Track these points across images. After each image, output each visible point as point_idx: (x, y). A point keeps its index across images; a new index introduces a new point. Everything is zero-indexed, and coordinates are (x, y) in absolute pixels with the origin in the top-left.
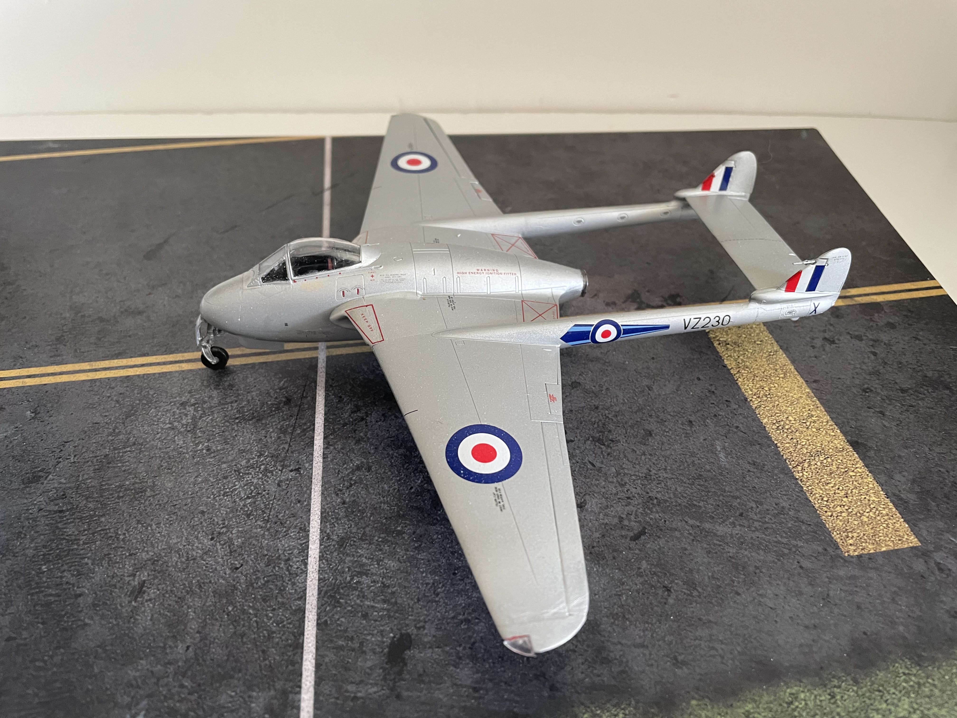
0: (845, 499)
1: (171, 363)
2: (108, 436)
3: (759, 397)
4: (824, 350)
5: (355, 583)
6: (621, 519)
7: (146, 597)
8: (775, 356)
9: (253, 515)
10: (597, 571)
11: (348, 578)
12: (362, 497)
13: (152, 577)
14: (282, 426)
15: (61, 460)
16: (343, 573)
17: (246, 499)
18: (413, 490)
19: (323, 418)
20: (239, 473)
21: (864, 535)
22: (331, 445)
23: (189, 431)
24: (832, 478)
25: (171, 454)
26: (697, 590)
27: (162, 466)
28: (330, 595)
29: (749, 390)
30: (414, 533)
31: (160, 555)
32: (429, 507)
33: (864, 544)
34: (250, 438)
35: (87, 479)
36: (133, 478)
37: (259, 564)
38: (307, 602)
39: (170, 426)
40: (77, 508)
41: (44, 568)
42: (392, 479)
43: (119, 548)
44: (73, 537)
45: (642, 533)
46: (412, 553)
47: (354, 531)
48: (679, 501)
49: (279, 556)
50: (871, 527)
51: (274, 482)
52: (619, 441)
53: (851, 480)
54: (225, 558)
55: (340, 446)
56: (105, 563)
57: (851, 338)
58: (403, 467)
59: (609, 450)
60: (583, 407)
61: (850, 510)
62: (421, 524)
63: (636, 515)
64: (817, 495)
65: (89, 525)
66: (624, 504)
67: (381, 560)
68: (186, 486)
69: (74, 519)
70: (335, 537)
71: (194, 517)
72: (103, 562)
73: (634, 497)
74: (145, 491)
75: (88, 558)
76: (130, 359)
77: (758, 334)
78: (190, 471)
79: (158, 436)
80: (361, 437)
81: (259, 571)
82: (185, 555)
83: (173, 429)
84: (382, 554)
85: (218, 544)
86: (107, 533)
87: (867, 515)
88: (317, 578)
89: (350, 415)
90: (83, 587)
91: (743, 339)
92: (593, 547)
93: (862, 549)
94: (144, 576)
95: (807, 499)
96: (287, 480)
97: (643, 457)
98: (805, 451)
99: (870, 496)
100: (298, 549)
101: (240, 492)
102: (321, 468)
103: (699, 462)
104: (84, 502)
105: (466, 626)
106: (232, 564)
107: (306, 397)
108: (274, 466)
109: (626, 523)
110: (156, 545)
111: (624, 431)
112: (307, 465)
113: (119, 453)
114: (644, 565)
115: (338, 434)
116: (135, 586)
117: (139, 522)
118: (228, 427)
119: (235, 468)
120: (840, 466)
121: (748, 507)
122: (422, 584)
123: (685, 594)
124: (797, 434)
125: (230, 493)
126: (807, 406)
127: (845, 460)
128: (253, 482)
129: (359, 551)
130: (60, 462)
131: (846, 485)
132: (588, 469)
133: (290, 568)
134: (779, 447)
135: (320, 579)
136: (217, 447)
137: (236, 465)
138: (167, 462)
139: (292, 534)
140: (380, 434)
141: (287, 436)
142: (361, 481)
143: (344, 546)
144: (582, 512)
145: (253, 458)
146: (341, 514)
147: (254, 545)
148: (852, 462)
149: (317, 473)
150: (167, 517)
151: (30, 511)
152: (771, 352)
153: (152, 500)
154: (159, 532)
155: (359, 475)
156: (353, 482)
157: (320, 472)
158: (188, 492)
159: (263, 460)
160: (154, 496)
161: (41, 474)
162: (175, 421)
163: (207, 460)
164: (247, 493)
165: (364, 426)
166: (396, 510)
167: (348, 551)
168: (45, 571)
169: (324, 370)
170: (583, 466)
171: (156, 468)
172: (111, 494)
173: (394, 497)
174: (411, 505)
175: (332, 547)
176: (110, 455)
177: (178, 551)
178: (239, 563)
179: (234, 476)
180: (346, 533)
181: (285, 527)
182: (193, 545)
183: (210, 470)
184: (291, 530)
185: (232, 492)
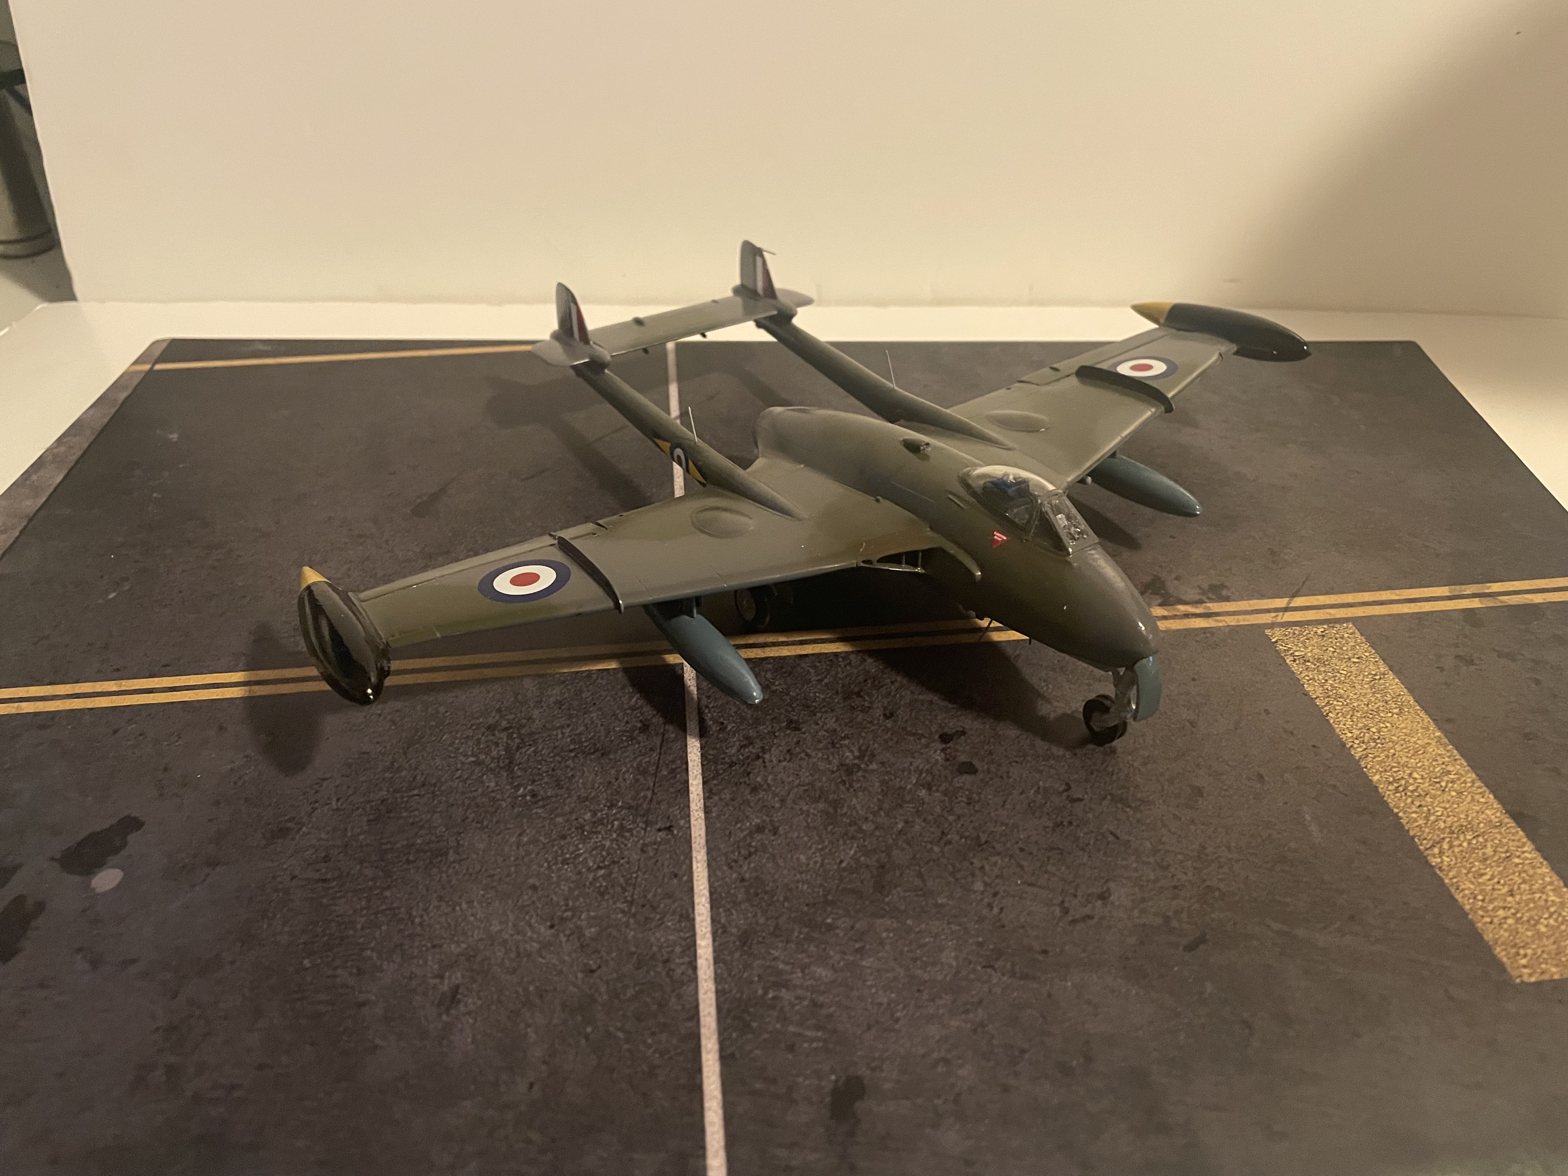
0: (1510, 899)
2: (384, 772)
3: (1363, 742)
4: (1458, 674)
5: (770, 999)
6: (1167, 919)
7: (463, 1009)
8: (1382, 681)
9: (609, 893)
10: (1137, 994)
11: (760, 992)
12: (769, 873)
13: (469, 979)
14: (640, 763)
15: (317, 805)
16: (752, 982)
17: (596, 869)
18: (844, 865)
19: (699, 754)
20: (583, 833)
21: (1543, 952)
22: (714, 794)
23: (501, 768)
24: (1487, 866)
25: (479, 800)
26: (1294, 1028)
27: (467, 818)
28: (736, 1016)
29: (1346, 731)
30: (852, 928)
31: (477, 947)
32: (871, 890)
33: (1543, 966)
34: (594, 781)
35: (359, 834)
36: (427, 834)
37: (624, 965)
38: (702, 1024)
39: (473, 759)
40: (347, 877)
41: (307, 963)
42: (811, 847)
43: (415, 935)
44: (346, 919)
45: (1201, 940)
46: (852, 958)
47: (761, 921)
48: (1254, 895)
49: (654, 954)
50: (1552, 940)
51: (635, 846)
52: (1152, 803)
53: (1516, 869)
54: (573, 955)
55: (728, 796)
56: (397, 958)
57: (1499, 656)
58: (826, 829)
59: (1139, 815)
61: (1519, 915)
62: (861, 916)
63: (1190, 913)
64: (1466, 891)
65: (369, 901)
66: (1168, 896)
67: (806, 968)
68: (507, 849)
69: (346, 891)
70: (734, 930)
71: (522, 894)
72: (395, 956)
73: (1184, 886)
74: (446, 854)
75: (372, 950)
77: (1353, 648)
78: (509, 826)
79: (457, 774)
80: (758, 782)
81: (625, 976)
82: (514, 949)
83: (479, 764)
84: (808, 957)
85: (561, 935)
86: (395, 914)
87: (1545, 922)
88: (713, 988)
89: (739, 751)
90: (368, 992)
91: (1330, 654)
92: (1128, 959)
93: (1542, 974)
94: (457, 977)
95: (1452, 897)
96: (655, 844)
97: (1193, 828)
98: (1442, 825)
99: (1547, 895)
100: (681, 946)
101: (586, 859)
102: (704, 827)
103: (1280, 836)
104: (358, 867)
105: (944, 1069)
106: (585, 965)
108: (633, 822)
109: (1174, 924)
110: (470, 933)
111: (1159, 787)
112: (682, 822)
113: (402, 797)
114: (1208, 987)
115: (723, 779)
116: (443, 993)
117: (441, 899)
118: (559, 762)
119: (575, 823)
120: (1499, 849)
121: (1361, 906)
122: (872, 1004)
123: (1275, 1032)
124: (1428, 799)
125: (571, 861)
126: (1439, 758)
127: (1505, 841)
128: (604, 845)
129: (772, 952)
130: (316, 808)
131: (1511, 877)
132: (1108, 843)
133: (671, 973)
134: (1401, 818)
135: (717, 992)
136: (546, 792)
137: (577, 819)
138: (474, 812)
139: (670, 924)
140: (787, 780)
141: (649, 778)
142: (764, 849)
143: (749, 944)
144: (1106, 906)
145: (601, 810)
146: (740, 896)
147: (614, 937)
148: (1516, 843)
149: (697, 834)
150: (482, 892)
151: (279, 879)
152: (1375, 675)
153: (457, 867)
154: (473, 915)
155: (762, 839)
156: (753, 850)
157: (703, 833)
158: (509, 857)
159: (616, 814)
160: (461, 860)
161: (289, 824)
162: (480, 753)
163: (534, 811)
164: (598, 860)
165: (762, 768)
166: (821, 894)
167: (756, 952)
168: (308, 968)
169: (694, 683)
170: (1100, 837)
171: (459, 821)
172: (396, 857)
173: (817, 874)
174: (844, 886)
175: (731, 945)
176: (390, 800)
177: (503, 943)
178: (596, 963)
179: (576, 836)
180: (751, 924)
181: (659, 913)
182: (525, 935)
183: (539, 826)
184: (668, 917)
185: (574, 858)
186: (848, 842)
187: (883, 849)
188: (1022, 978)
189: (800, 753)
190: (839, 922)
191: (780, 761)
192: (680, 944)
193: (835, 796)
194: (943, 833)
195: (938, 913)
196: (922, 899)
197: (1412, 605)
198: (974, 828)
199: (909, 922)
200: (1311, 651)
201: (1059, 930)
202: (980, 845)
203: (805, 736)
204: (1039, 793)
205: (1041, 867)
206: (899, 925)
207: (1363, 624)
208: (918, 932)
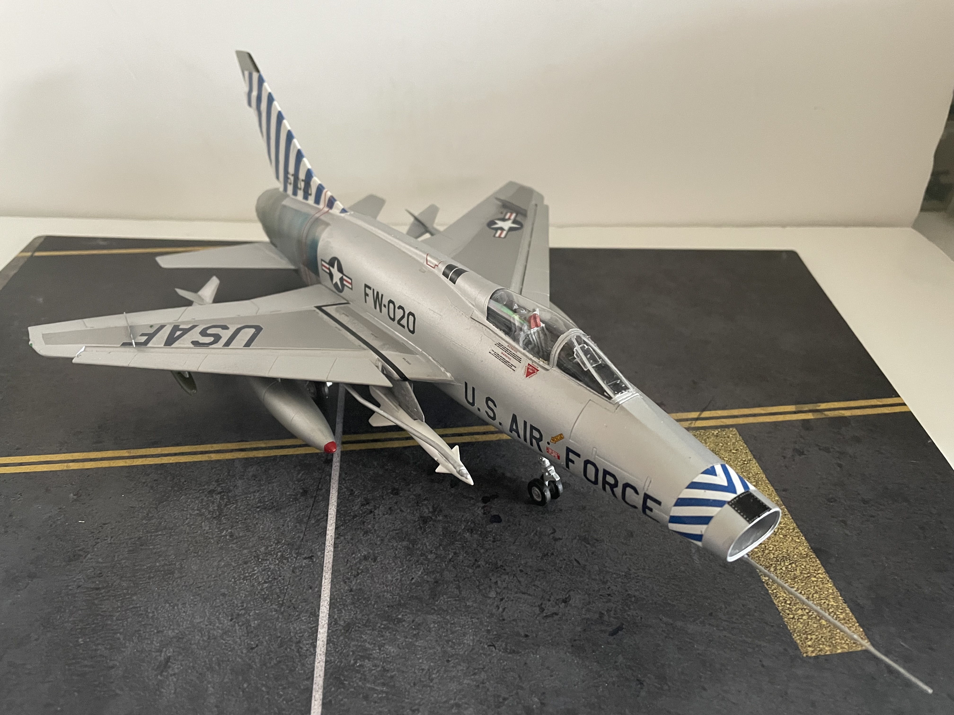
1: (202, 453)
2: (142, 520)
4: (794, 460)
5: (358, 667)
6: (602, 615)
7: (171, 672)
8: (748, 465)
9: (269, 599)
10: (578, 663)
11: (352, 662)
12: (367, 585)
13: (176, 653)
14: (298, 516)
15: (99, 540)
16: (348, 656)
17: (263, 583)
18: (413, 581)
19: (335, 510)
20: (259, 559)
21: (822, 637)
22: (342, 536)
23: (214, 518)
24: (795, 582)
25: (198, 538)
26: (667, 684)
27: (189, 550)
28: (336, 677)
30: (413, 621)
31: (185, 633)
32: (428, 597)
33: (821, 646)
34: (269, 527)
35: (122, 560)
36: (163, 560)
37: (272, 645)
38: (314, 682)
39: (198, 512)
40: (111, 587)
41: (81, 641)
42: (395, 570)
43: (148, 625)
44: (108, 614)
45: (620, 629)
46: (410, 640)
47: (359, 617)
48: (655, 600)
49: (291, 638)
50: (828, 629)
51: (289, 568)
52: (603, 541)
53: (812, 585)
54: (242, 638)
55: (349, 537)
57: (820, 449)
58: (406, 558)
59: (594, 549)
60: (572, 508)
62: (419, 613)
63: (615, 611)
64: (781, 598)
65: (122, 603)
66: (605, 600)
67: (382, 646)
68: (211, 570)
69: (109, 596)
70: (342, 623)
71: (216, 599)
72: (134, 638)
73: (615, 594)
74: (173, 573)
75: (121, 634)
76: (165, 448)
77: (734, 444)
78: (214, 555)
79: (187, 522)
80: (369, 528)
81: (272, 652)
82: (207, 634)
83: (201, 515)
84: (384, 640)
85: (237, 625)
86: (137, 611)
88: (324, 660)
89: (360, 508)
90: (115, 660)
91: (720, 447)
92: (575, 640)
93: (819, 651)
94: (169, 652)
95: (772, 602)
96: (301, 567)
97: (624, 557)
98: (772, 556)
99: (829, 601)
100: (308, 632)
101: (258, 576)
102: (332, 557)
103: (675, 563)
104: (119, 581)
105: (456, 711)
106: (248, 644)
107: (321, 489)
108: (290, 553)
109: (606, 618)
110: (181, 624)
111: (608, 531)
112: (319, 553)
113: (151, 536)
114: (620, 658)
115: (348, 525)
116: (160, 662)
117: (166, 601)
118: (249, 515)
119: (254, 554)
120: (804, 572)
121: (717, 607)
122: (419, 669)
123: (656, 687)
125: (249, 577)
127: (808, 566)
128: (270, 568)
129: (363, 636)
130: (98, 543)
131: (808, 589)
132: (574, 566)
133: (300, 650)
135: (326, 662)
136: (239, 534)
137: (255, 551)
138: (194, 546)
139: (303, 618)
140: (386, 526)
141: (303, 525)
142: (367, 571)
143: (350, 631)
144: (567, 606)
145: (272, 545)
146: (348, 601)
147: (269, 626)
148: (814, 568)
149: (327, 562)
150: (192, 598)
151: (70, 588)
152: (745, 461)
153: (179, 581)
154: (184, 612)
155: (366, 565)
156: (360, 571)
157: (331, 560)
158: (211, 575)
159: (280, 548)
160: (181, 577)
161: (81, 553)
162: (202, 508)
163: (230, 546)
164: (265, 578)
165: (372, 519)
166: (397, 599)
167: (353, 636)
168: (81, 644)
169: (338, 464)
170: (569, 563)
171: (184, 552)
172: (142, 575)
173: (396, 587)
174: (412, 594)
175: (339, 632)
176: (143, 538)
177: (201, 630)
178: (255, 643)
179: (254, 562)
180: (352, 619)
181: (298, 611)
182: (214, 625)
183: (232, 555)
184: (303, 614)
185: (251, 576)
186: (418, 566)
187: (439, 570)
188: (510, 653)
189: (397, 509)
190: (406, 618)
192: (308, 631)
193: (415, 537)
194: (476, 560)
195: (466, 612)
196: (458, 602)
197: (772, 417)
198: (495, 558)
199: (448, 617)
201: (537, 622)
202: (497, 568)
203: (400, 498)
204: (536, 535)
205: (531, 582)
206: (442, 619)
207: (742, 429)
208: (452, 624)
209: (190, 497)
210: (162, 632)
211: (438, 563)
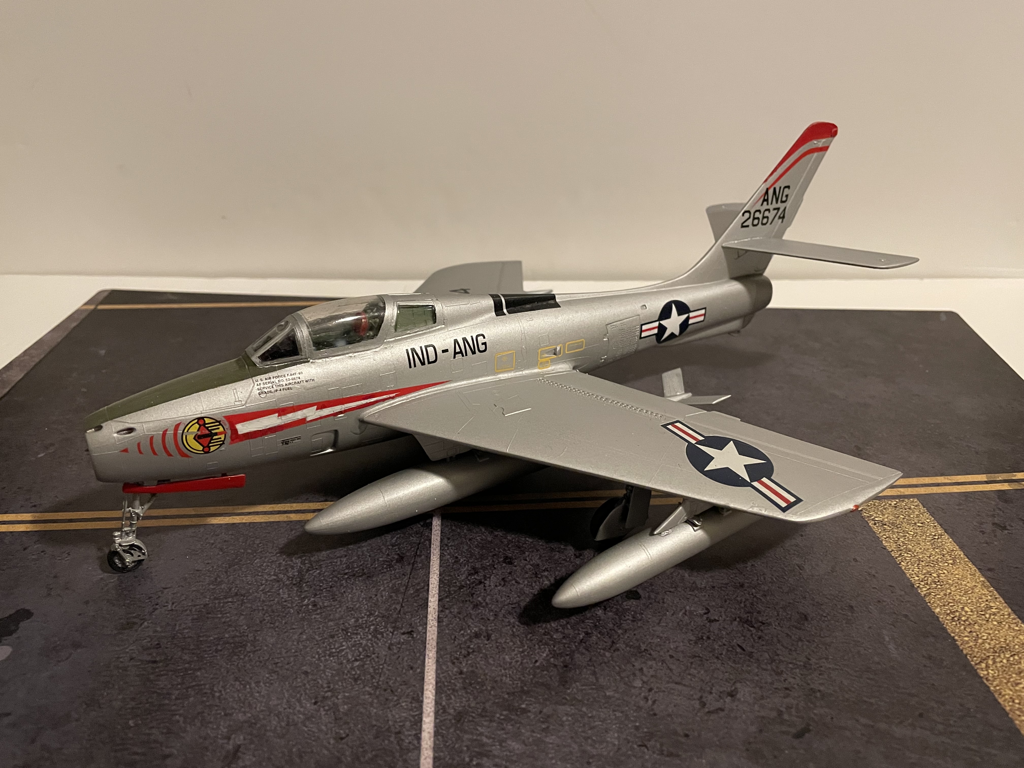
1: (279, 512)
2: (209, 584)
3: (927, 584)
4: (995, 536)
6: (780, 713)
7: (241, 764)
8: (939, 540)
9: (361, 679)
11: (467, 759)
12: (481, 668)
13: (248, 741)
14: (394, 585)
15: (157, 606)
16: (461, 752)
17: (354, 661)
18: (538, 664)
19: (438, 579)
20: (347, 633)
22: (447, 609)
23: (294, 584)
25: (274, 607)
27: (265, 620)
29: (914, 576)
30: (541, 712)
31: (258, 717)
32: (557, 684)
34: (360, 596)
35: (184, 629)
36: (233, 631)
37: (366, 735)
39: (275, 577)
40: (171, 660)
41: (131, 723)
42: (514, 650)
43: (214, 706)
44: (165, 691)
45: (806, 730)
46: (539, 736)
47: (473, 704)
48: (847, 696)
49: (390, 727)
51: (384, 645)
52: (770, 624)
54: (329, 725)
55: (456, 610)
56: (198, 722)
58: (526, 637)
59: (760, 633)
60: (727, 584)
62: (548, 703)
63: (798, 709)
65: (183, 679)
66: (781, 695)
67: (503, 741)
68: (290, 643)
69: (168, 671)
70: (452, 711)
71: (296, 678)
72: (196, 721)
73: (793, 688)
74: (245, 645)
75: (180, 715)
77: (918, 516)
78: (294, 627)
79: (261, 588)
80: (479, 601)
81: (366, 743)
82: (285, 719)
83: (278, 581)
84: (506, 734)
85: (322, 709)
86: (201, 690)
88: (432, 756)
89: (467, 578)
90: (172, 747)
91: (901, 520)
92: (750, 743)
94: (239, 739)
95: (996, 700)
96: (399, 643)
97: (800, 644)
98: (988, 646)
100: (411, 721)
101: (347, 653)
102: (436, 633)
103: (866, 652)
104: (180, 653)
106: (336, 733)
107: (420, 556)
108: (385, 627)
109: (786, 717)
110: (254, 706)
111: (775, 613)
112: (421, 628)
113: (219, 603)
115: (454, 598)
116: (228, 751)
117: (236, 679)
118: (336, 582)
119: (342, 627)
121: (928, 707)
124: (976, 627)
125: (336, 654)
126: (983, 597)
128: (361, 644)
129: (479, 728)
130: (157, 609)
132: (737, 653)
133: (400, 742)
134: (957, 641)
135: (435, 759)
136: (323, 603)
137: (343, 624)
138: (270, 616)
139: (403, 704)
140: (500, 599)
141: (399, 595)
142: (479, 650)
143: (462, 721)
144: (734, 701)
145: (363, 618)
146: (458, 685)
147: (361, 713)
149: (430, 638)
150: (267, 675)
151: (121, 660)
152: (935, 535)
153: (252, 656)
154: (258, 692)
155: (478, 643)
156: (471, 651)
157: (435, 637)
158: (291, 650)
159: (373, 620)
160: (255, 651)
161: (135, 620)
162: (280, 573)
163: (313, 617)
164: (355, 654)
165: (483, 591)
166: (519, 685)
167: (466, 728)
168: (131, 727)
169: (439, 528)
170: (731, 649)
171: (258, 622)
172: (208, 647)
173: (517, 670)
174: (537, 680)
175: (448, 722)
176: (210, 605)
177: (278, 715)
178: (345, 733)
179: (342, 636)
180: (464, 706)
181: (396, 696)
182: (295, 708)
183: (316, 627)
184: (403, 699)
185: (338, 652)
186: (542, 647)
187: (568, 653)
188: (668, 756)
189: (511, 581)
190: (531, 708)
191: (496, 586)
194: (613, 642)
195: (606, 703)
196: (595, 691)
197: (960, 487)
198: (637, 640)
199: (584, 709)
200: (887, 518)
201: (698, 719)
202: (640, 653)
203: (515, 568)
204: (686, 614)
205: (685, 670)
206: (577, 711)
207: (924, 500)
208: (590, 717)
209: (266, 560)
210: (231, 715)
211: (566, 643)
